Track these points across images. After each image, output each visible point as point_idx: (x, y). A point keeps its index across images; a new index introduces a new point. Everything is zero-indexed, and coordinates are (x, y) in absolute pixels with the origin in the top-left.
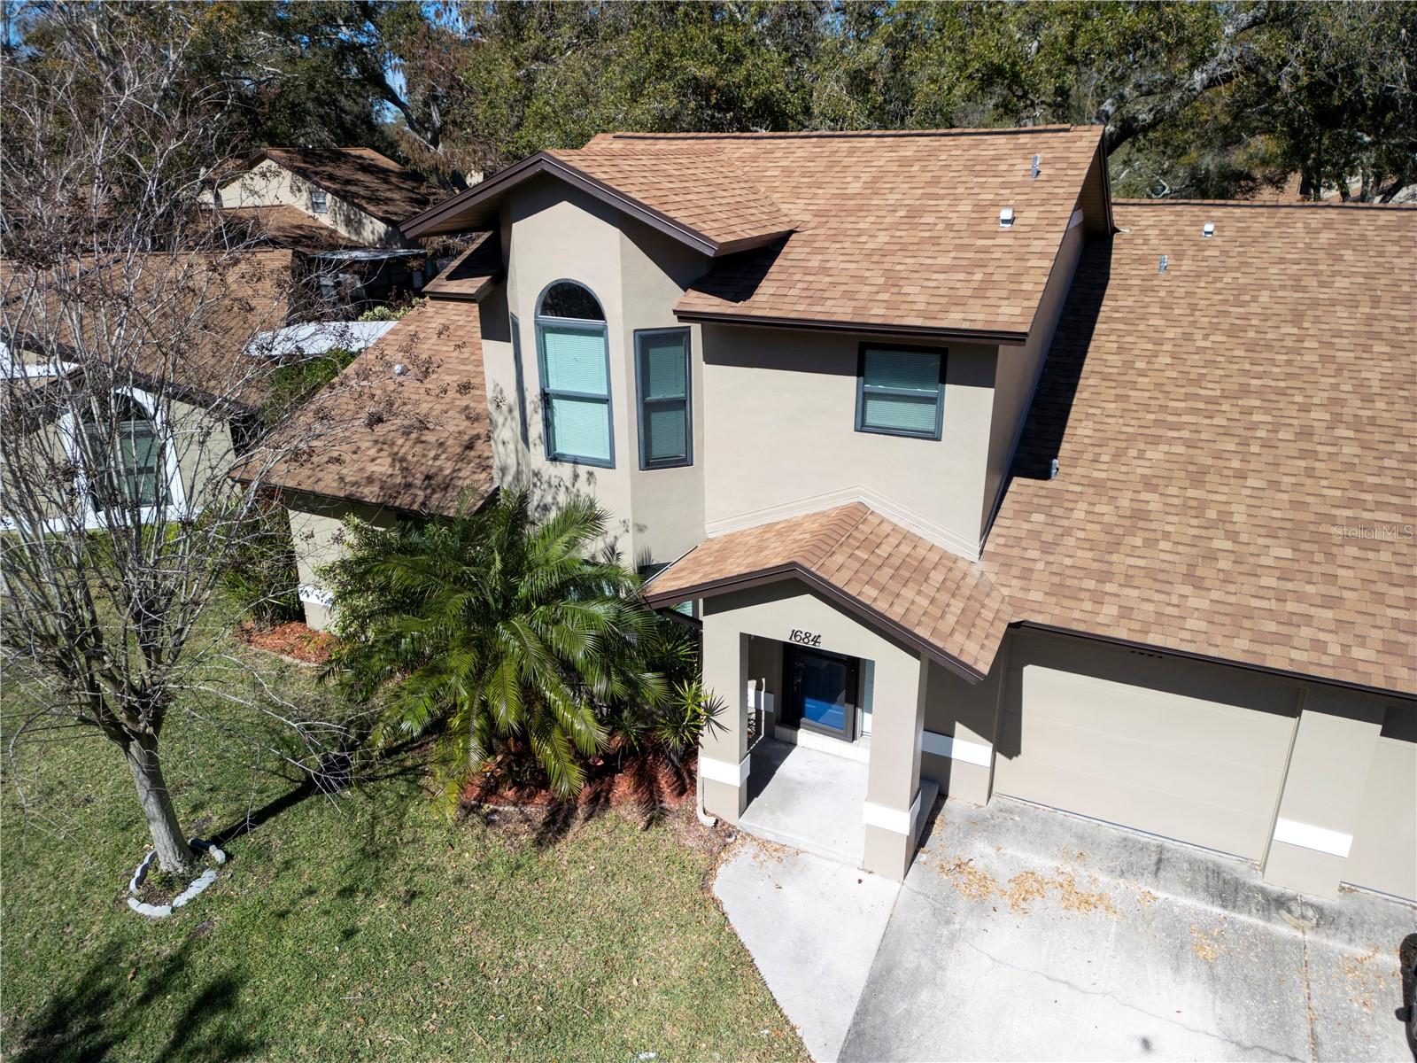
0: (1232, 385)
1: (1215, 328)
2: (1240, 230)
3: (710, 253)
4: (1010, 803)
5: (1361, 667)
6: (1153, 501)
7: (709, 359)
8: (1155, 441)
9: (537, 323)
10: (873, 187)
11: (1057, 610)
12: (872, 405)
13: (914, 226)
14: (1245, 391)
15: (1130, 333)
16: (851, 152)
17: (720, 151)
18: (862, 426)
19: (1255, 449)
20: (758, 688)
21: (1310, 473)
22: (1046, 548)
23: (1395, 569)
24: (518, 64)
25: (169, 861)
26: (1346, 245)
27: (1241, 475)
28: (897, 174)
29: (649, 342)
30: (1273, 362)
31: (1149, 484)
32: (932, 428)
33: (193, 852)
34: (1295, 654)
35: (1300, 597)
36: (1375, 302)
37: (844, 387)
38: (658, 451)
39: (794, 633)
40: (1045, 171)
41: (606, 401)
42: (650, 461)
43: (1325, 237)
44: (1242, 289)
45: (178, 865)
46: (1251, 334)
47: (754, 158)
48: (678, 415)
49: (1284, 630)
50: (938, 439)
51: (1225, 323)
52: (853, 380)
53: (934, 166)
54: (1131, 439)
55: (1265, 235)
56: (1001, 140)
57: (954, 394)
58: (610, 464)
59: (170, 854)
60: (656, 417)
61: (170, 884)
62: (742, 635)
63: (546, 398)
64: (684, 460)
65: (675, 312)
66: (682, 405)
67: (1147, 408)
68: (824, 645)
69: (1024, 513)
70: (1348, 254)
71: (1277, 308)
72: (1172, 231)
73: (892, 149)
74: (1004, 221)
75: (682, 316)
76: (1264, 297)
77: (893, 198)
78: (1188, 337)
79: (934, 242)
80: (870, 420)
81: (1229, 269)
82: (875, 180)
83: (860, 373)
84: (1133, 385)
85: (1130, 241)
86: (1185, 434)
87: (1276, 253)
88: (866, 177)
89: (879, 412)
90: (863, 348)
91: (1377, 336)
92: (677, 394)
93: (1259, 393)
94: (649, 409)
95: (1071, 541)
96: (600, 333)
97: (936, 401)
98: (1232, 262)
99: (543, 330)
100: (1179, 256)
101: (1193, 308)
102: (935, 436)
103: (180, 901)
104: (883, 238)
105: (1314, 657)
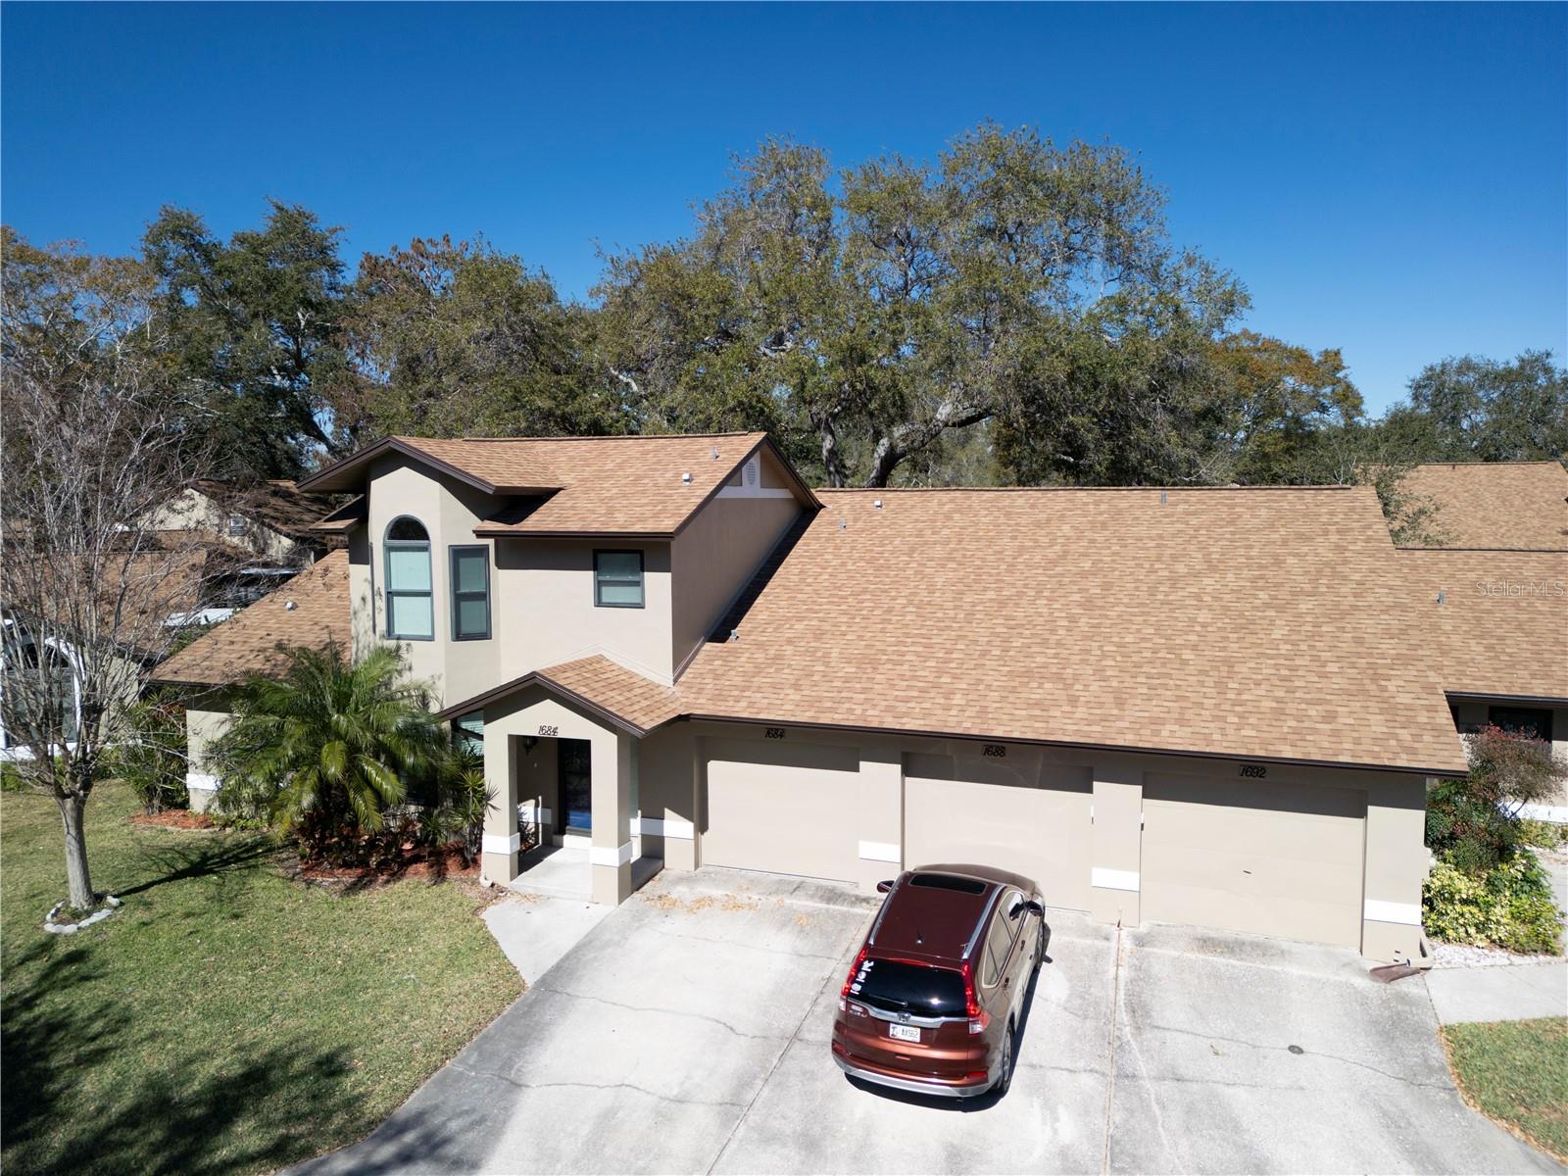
0: (857, 589)
1: (861, 559)
2: (899, 505)
3: (491, 492)
4: (710, 869)
5: (869, 719)
6: (789, 650)
7: (500, 565)
8: (800, 620)
9: (385, 545)
10: (621, 466)
11: (711, 707)
12: (604, 590)
13: (635, 485)
14: (865, 591)
15: (810, 563)
16: (616, 447)
17: (533, 447)
18: (599, 603)
19: (857, 620)
21: (883, 631)
22: (717, 677)
23: (907, 673)
24: (413, 399)
25: (78, 898)
26: (956, 511)
27: (844, 634)
28: (638, 458)
29: (458, 554)
30: (887, 576)
31: (790, 642)
32: (639, 601)
33: (98, 899)
34: (836, 716)
35: (850, 689)
36: (960, 541)
37: (583, 580)
38: (465, 629)
39: (542, 729)
40: (722, 456)
41: (428, 594)
42: (459, 635)
43: (947, 507)
44: (886, 537)
45: (84, 903)
46: (881, 561)
47: (553, 452)
48: (480, 605)
49: (835, 705)
50: (643, 608)
51: (868, 556)
52: (590, 574)
53: (661, 455)
54: (789, 619)
55: (913, 507)
56: (707, 440)
57: (650, 577)
58: (431, 639)
59: (80, 894)
60: (463, 604)
61: (76, 916)
62: (510, 737)
63: (390, 594)
64: (486, 635)
65: (474, 532)
66: (483, 597)
67: (804, 602)
68: (560, 735)
69: (709, 661)
70: (957, 516)
71: (903, 547)
72: (858, 506)
73: (641, 446)
74: (686, 481)
75: (480, 534)
76: (897, 542)
77: (629, 471)
78: (843, 564)
79: (643, 492)
80: (605, 599)
81: (883, 527)
82: (624, 462)
83: (595, 569)
84: (801, 591)
85: (829, 513)
86: (821, 615)
87: (915, 517)
88: (618, 461)
89: (609, 594)
90: (596, 552)
91: (953, 560)
92: (479, 589)
93: (872, 593)
94: (459, 598)
95: (733, 673)
96: (425, 549)
97: (639, 584)
98: (887, 523)
99: (389, 549)
100: (856, 520)
101: (853, 548)
102: (641, 606)
103: (84, 923)
104: (615, 491)
105: (845, 716)
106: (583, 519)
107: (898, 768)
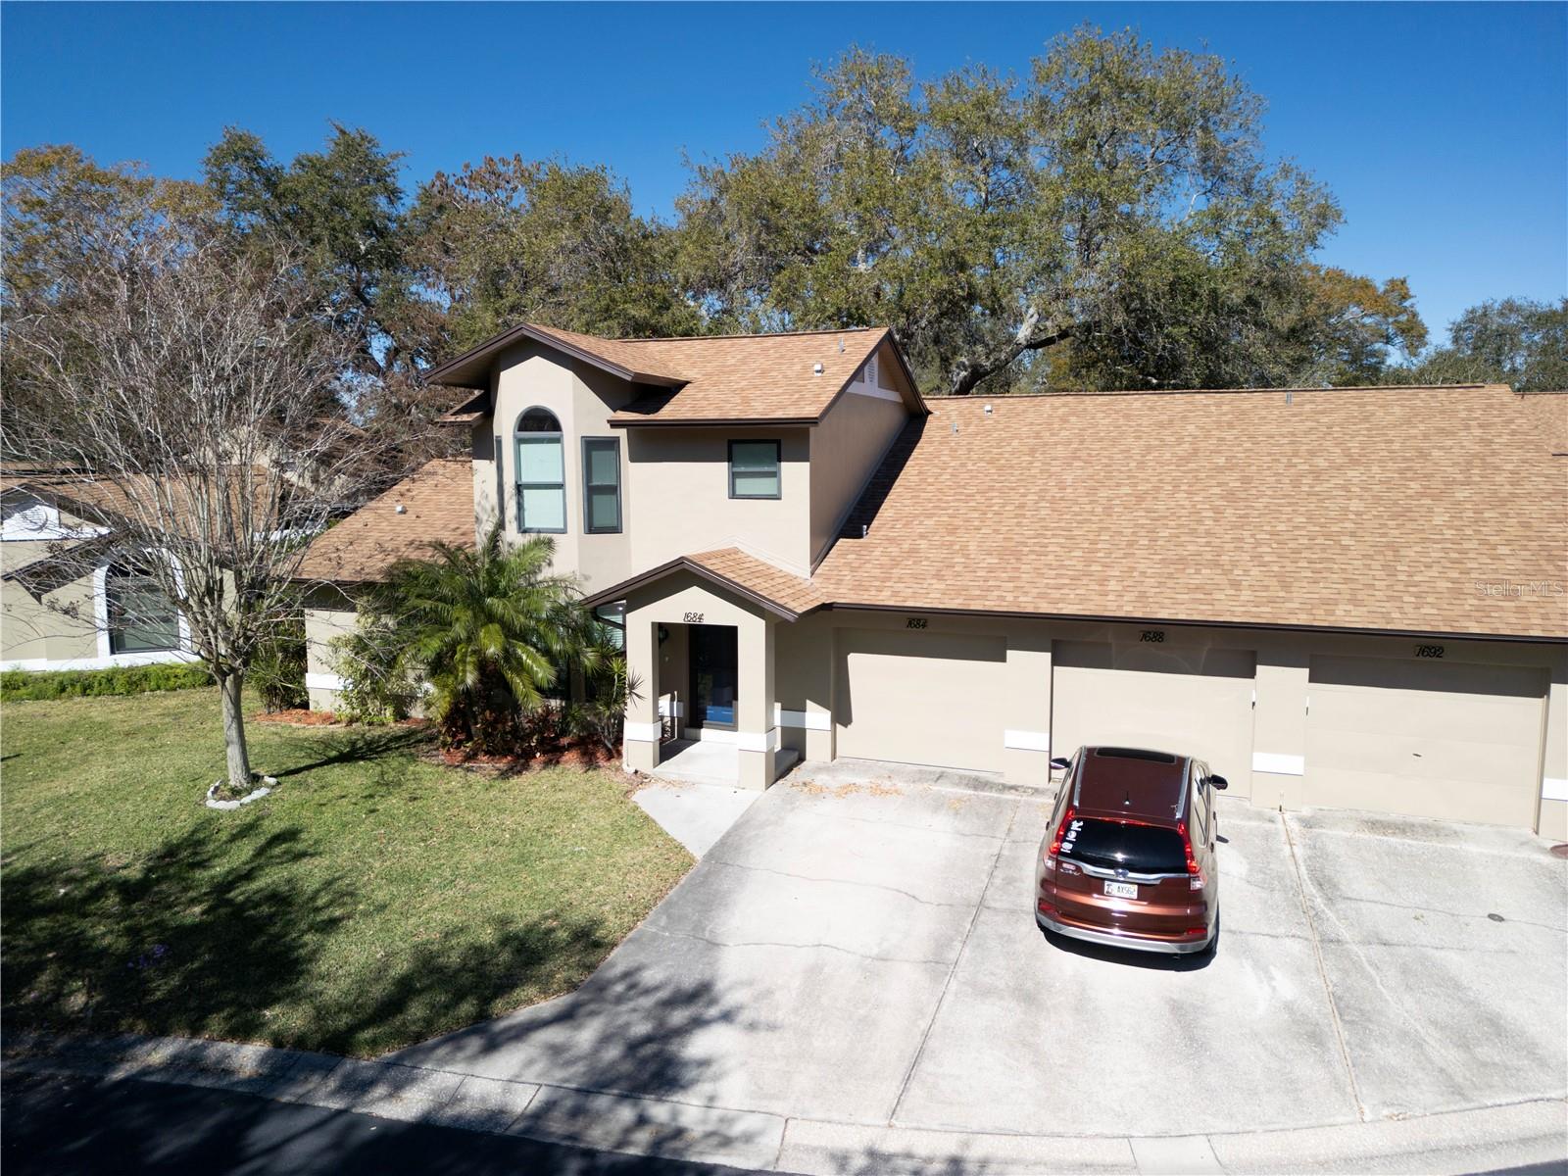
0: (983, 487)
1: (981, 460)
2: (1010, 410)
3: (629, 378)
4: (846, 760)
5: (1023, 605)
6: (923, 544)
7: (633, 459)
8: (930, 516)
9: (515, 437)
10: (744, 361)
11: (855, 596)
12: (739, 482)
13: (764, 378)
14: (992, 489)
15: (927, 465)
16: (732, 346)
17: (646, 347)
18: (733, 495)
19: (990, 516)
20: (672, 700)
21: (1018, 524)
22: (853, 570)
23: (1054, 563)
25: (236, 777)
26: (1073, 414)
27: (978, 529)
28: (758, 354)
29: (593, 447)
30: (1012, 475)
31: (922, 536)
32: (775, 492)
33: (255, 779)
34: (987, 603)
35: (996, 578)
36: (1082, 442)
37: (717, 472)
38: (597, 523)
39: (687, 615)
40: (848, 350)
41: (560, 486)
42: (591, 529)
43: (1061, 411)
44: (1003, 440)
45: (243, 781)
46: (1002, 462)
47: (668, 351)
48: (611, 498)
49: (984, 593)
50: (779, 499)
51: (988, 457)
52: (725, 465)
53: (783, 350)
54: (916, 516)
55: (1024, 411)
56: (827, 336)
57: (787, 468)
58: (564, 531)
59: (239, 772)
60: (596, 498)
61: (236, 793)
62: (653, 623)
63: (519, 488)
64: (616, 529)
65: (608, 421)
66: (614, 490)
67: (929, 500)
68: (706, 621)
69: (843, 555)
70: (1073, 419)
71: (1022, 448)
72: (966, 412)
73: (758, 343)
74: (818, 372)
75: (614, 424)
76: (1015, 443)
77: (753, 366)
78: (963, 465)
79: (775, 383)
80: (739, 492)
81: (997, 430)
82: (745, 358)
83: (729, 460)
84: (924, 491)
85: (938, 418)
86: (950, 511)
87: (1029, 420)
88: (739, 357)
89: (744, 485)
90: (731, 443)
91: (1079, 458)
92: (610, 482)
93: (999, 490)
94: (592, 491)
95: (867, 565)
96: (558, 440)
97: (775, 474)
98: (1000, 426)
99: (520, 441)
100: (967, 425)
101: (970, 450)
102: (777, 497)
103: (246, 800)
104: (744, 383)
105: (997, 603)
106: (719, 408)
107: (1047, 656)
